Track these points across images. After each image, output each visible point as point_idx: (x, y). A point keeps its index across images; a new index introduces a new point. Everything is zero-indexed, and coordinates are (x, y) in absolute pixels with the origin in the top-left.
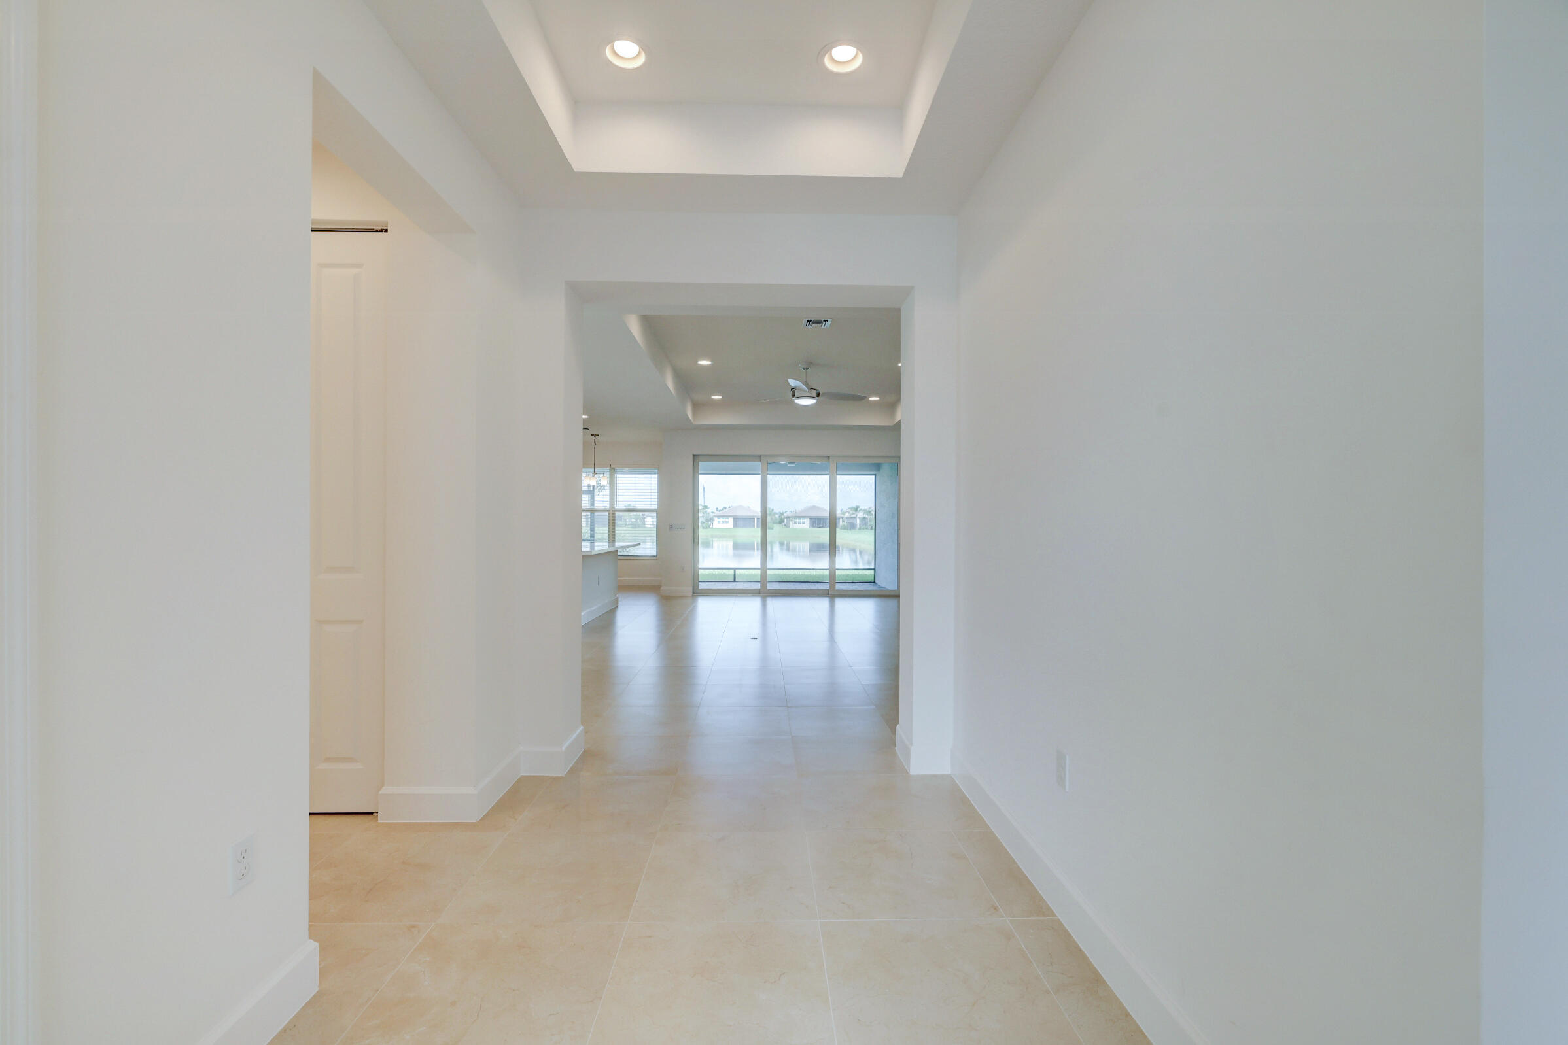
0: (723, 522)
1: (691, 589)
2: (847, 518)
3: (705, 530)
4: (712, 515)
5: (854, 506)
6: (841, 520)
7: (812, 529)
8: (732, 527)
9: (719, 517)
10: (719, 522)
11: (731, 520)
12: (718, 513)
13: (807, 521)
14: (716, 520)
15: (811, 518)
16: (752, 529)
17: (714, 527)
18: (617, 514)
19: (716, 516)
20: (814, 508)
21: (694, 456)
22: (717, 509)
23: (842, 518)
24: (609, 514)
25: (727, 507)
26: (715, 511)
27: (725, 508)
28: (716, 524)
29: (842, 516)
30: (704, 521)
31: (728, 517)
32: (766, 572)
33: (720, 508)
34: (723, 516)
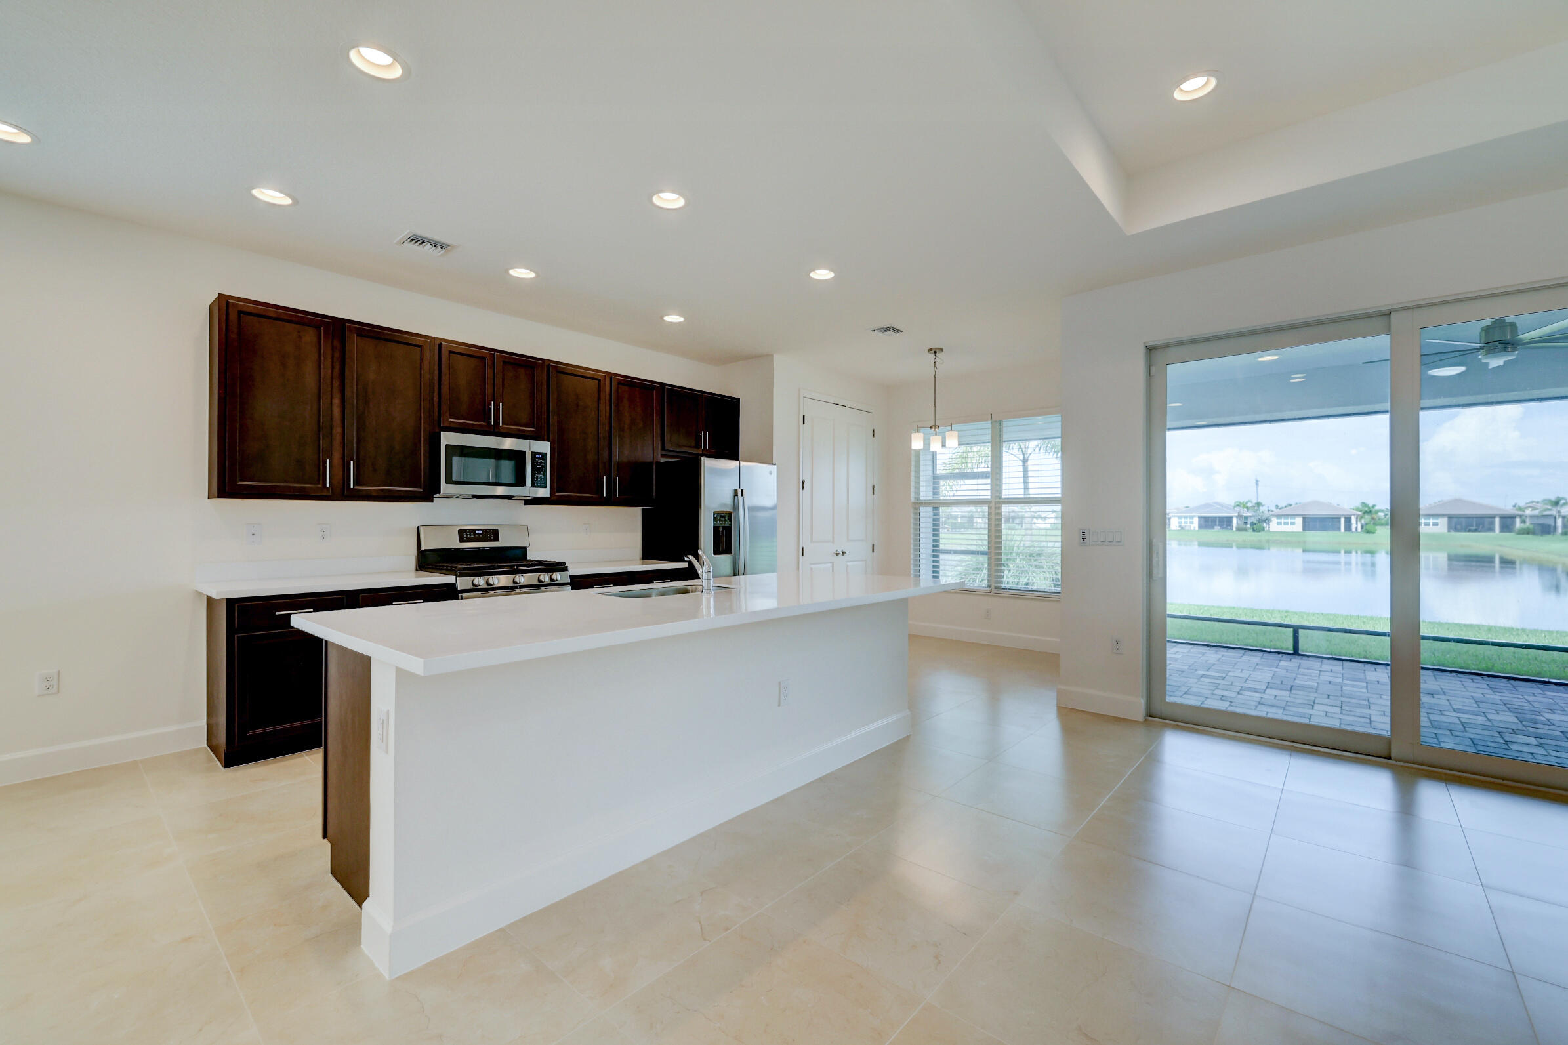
0: (1286, 523)
1: (1142, 702)
2: (1532, 517)
3: (1256, 533)
4: (1267, 514)
5: (1553, 498)
6: (1518, 520)
7: (1453, 533)
8: (1300, 529)
9: (1279, 516)
10: (1279, 523)
11: (1299, 521)
12: (1276, 511)
13: (1443, 522)
14: (1275, 520)
15: (1450, 517)
16: (1336, 533)
17: (1271, 530)
18: (1005, 509)
19: (1273, 515)
20: (1457, 501)
21: (1150, 350)
22: (1277, 506)
23: (1521, 516)
24: (990, 508)
25: (1293, 503)
26: (1274, 509)
27: (1291, 505)
28: (1274, 526)
29: (1520, 513)
30: (1255, 522)
31: (1294, 516)
32: (1418, 647)
33: (1282, 505)
34: (1286, 516)
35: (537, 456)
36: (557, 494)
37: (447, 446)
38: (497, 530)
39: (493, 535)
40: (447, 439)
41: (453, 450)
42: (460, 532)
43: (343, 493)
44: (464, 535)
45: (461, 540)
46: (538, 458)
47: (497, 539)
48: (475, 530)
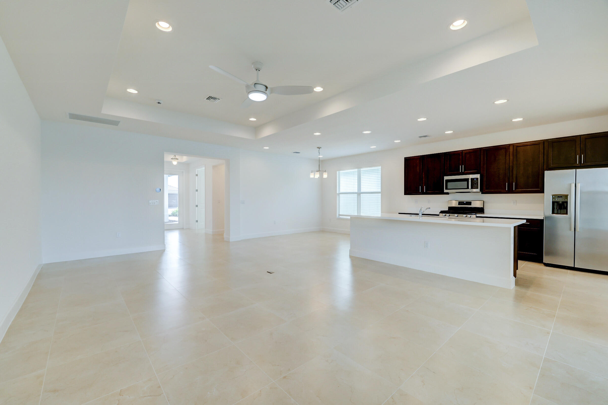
35: (475, 179)
36: (486, 190)
37: (446, 180)
38: (471, 202)
39: (470, 203)
40: (446, 178)
41: (448, 181)
42: (459, 202)
43: (423, 193)
44: (460, 203)
45: (459, 204)
46: (475, 180)
47: (470, 204)
48: (464, 202)
